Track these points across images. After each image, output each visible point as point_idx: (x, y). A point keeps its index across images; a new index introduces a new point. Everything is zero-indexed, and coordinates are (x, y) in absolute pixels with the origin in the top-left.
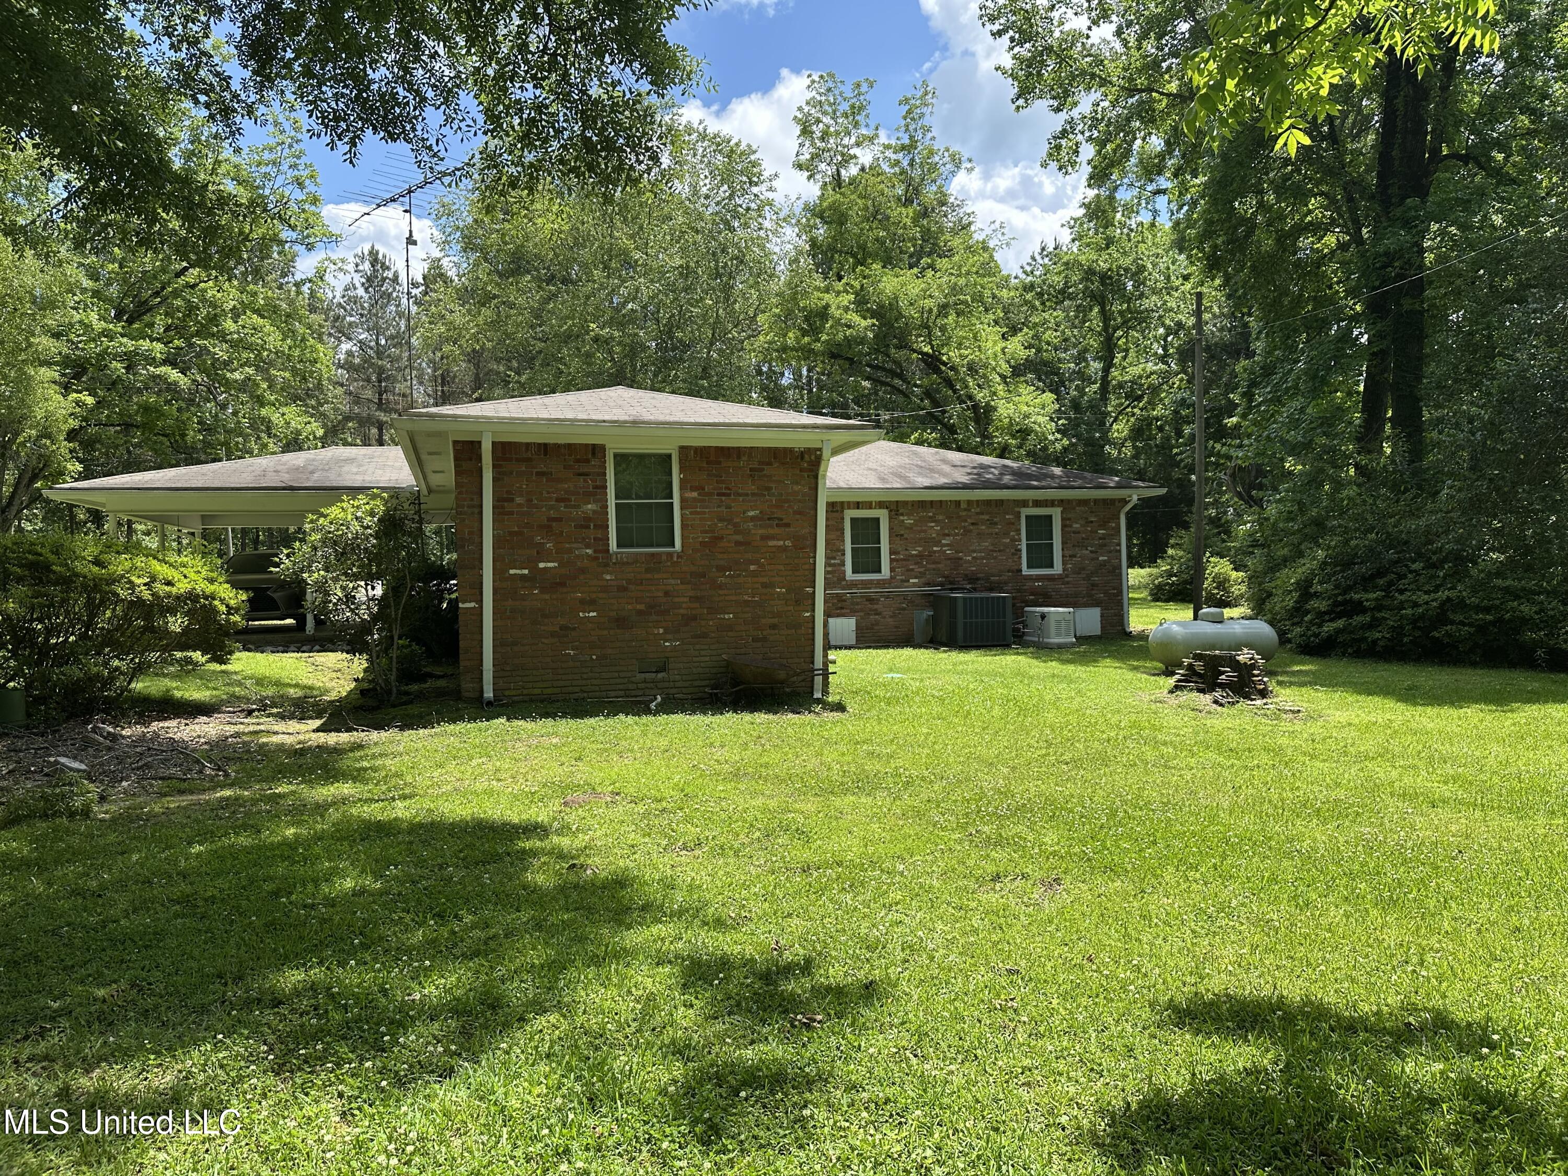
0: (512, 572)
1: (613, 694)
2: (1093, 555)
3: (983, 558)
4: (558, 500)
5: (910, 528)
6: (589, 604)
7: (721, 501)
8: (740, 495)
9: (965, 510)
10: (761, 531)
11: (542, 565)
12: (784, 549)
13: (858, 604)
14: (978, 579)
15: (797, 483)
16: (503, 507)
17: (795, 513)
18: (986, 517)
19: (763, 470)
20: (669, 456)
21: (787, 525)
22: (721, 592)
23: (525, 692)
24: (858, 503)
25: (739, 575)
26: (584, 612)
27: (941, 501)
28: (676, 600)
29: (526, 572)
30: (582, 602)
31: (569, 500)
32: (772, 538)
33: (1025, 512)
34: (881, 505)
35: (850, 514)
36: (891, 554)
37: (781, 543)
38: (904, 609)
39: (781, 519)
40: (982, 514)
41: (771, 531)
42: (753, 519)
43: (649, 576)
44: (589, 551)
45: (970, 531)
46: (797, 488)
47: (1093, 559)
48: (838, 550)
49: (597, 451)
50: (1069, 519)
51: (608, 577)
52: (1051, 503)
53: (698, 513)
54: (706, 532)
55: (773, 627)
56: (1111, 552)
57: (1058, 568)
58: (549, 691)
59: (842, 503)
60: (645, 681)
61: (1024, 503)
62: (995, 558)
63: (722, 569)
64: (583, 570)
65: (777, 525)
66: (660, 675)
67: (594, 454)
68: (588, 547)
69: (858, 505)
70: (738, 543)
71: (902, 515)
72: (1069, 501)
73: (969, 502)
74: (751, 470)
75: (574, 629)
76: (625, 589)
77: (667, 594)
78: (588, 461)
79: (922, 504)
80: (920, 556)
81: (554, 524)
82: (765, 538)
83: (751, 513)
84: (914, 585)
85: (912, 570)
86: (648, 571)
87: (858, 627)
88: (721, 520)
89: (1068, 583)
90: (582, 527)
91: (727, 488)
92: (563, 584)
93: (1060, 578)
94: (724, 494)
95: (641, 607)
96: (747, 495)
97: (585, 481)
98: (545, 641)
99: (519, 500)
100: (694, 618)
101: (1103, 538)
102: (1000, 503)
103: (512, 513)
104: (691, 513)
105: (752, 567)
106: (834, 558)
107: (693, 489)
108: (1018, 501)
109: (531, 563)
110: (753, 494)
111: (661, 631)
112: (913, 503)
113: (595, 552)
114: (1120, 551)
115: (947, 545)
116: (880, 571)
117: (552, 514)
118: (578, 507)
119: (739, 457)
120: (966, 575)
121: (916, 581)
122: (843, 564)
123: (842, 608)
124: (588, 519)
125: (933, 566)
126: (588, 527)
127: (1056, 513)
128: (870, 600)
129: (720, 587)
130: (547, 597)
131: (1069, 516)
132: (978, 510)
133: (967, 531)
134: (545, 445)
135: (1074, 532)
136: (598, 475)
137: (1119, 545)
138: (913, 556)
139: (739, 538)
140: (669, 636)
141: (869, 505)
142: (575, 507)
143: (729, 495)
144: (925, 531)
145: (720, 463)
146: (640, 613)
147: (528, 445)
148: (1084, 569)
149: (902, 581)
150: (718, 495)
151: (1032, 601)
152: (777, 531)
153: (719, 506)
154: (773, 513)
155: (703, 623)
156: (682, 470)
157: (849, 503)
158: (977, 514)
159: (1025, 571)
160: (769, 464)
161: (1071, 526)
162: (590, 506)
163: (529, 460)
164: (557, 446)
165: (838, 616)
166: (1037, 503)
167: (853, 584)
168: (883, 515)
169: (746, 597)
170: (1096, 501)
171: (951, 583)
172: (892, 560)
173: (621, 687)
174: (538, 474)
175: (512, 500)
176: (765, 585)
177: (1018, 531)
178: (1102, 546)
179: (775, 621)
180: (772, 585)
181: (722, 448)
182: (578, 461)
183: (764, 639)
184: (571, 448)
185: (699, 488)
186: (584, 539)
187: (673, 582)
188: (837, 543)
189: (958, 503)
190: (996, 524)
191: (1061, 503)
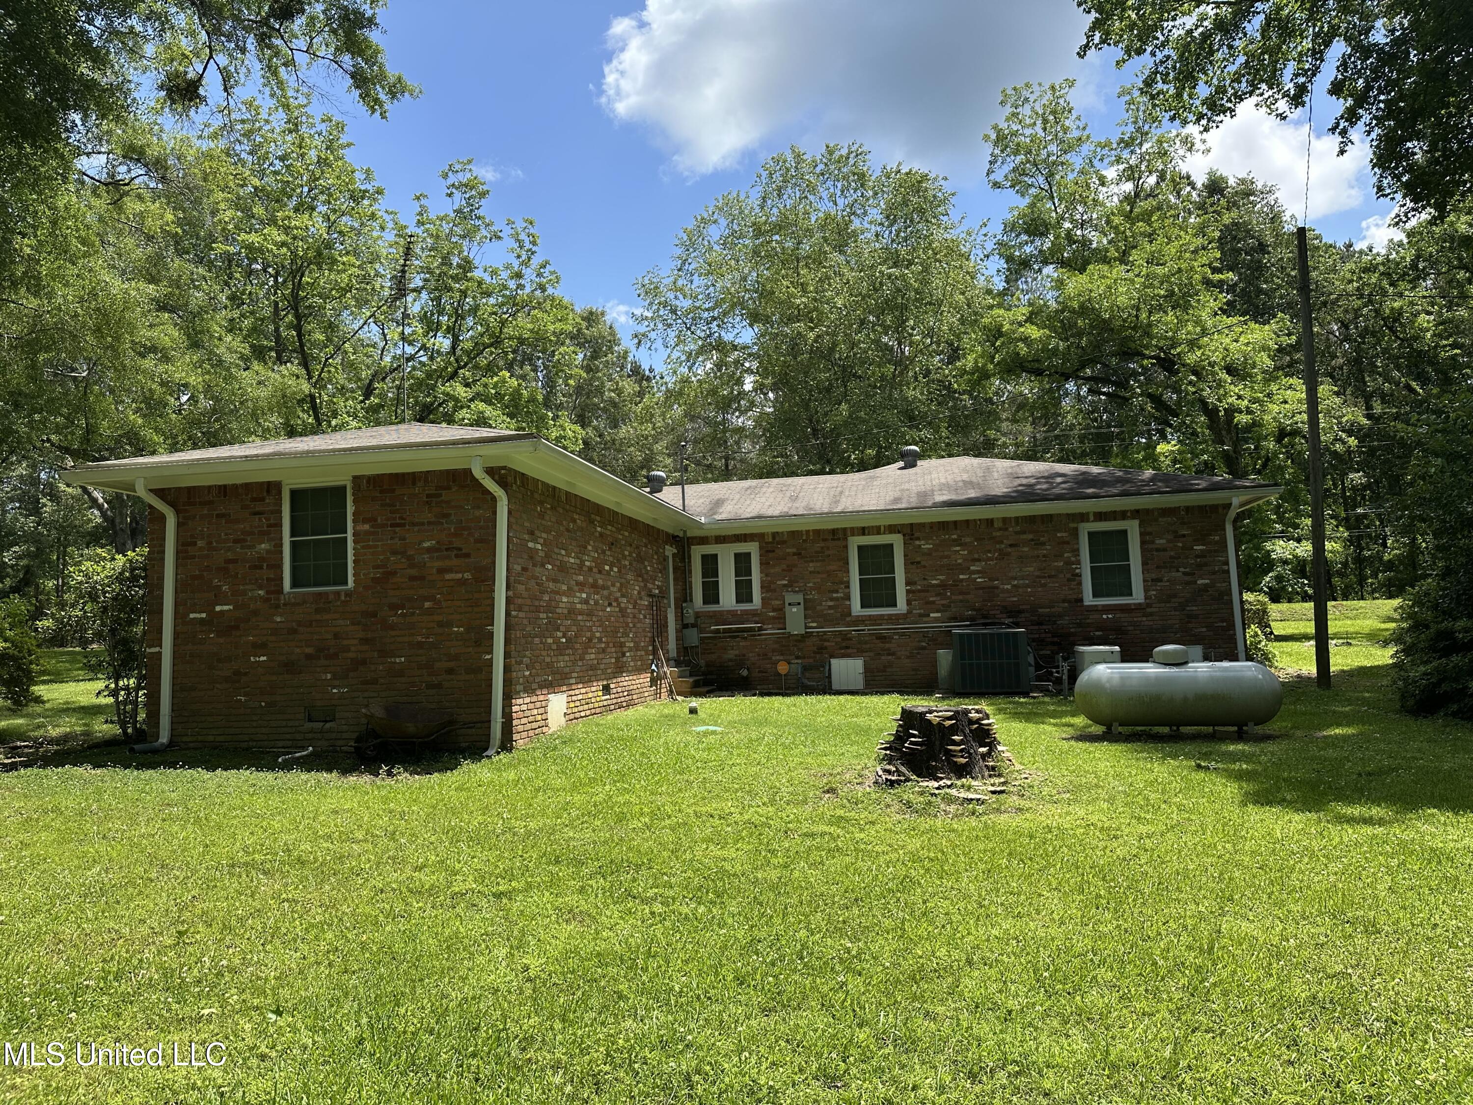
0: (192, 616)
1: (280, 744)
2: (1187, 578)
3: (1028, 586)
4: (236, 541)
5: (929, 553)
6: (260, 647)
7: (395, 533)
8: (414, 524)
9: (1000, 529)
10: (438, 564)
11: (218, 608)
12: (462, 582)
13: (866, 643)
14: (1020, 612)
15: (479, 508)
16: (186, 552)
17: (477, 541)
18: (1030, 536)
19: (441, 495)
20: (345, 487)
21: (467, 555)
22: (393, 633)
23: (200, 738)
24: (863, 529)
25: (413, 614)
26: (255, 656)
27: (967, 521)
28: (345, 642)
29: (204, 615)
30: (255, 645)
31: (245, 540)
32: (450, 570)
33: (1085, 529)
34: (892, 529)
35: (855, 542)
36: (907, 584)
37: (460, 575)
38: (924, 648)
39: (460, 549)
40: (1024, 533)
41: (447, 563)
42: (429, 550)
43: (318, 617)
44: (261, 592)
45: (1009, 554)
46: (478, 513)
47: (1188, 583)
48: (842, 583)
49: (272, 488)
50: (1150, 534)
51: (278, 619)
52: (1122, 515)
53: (369, 547)
54: (378, 567)
55: (450, 671)
56: (1214, 573)
57: (1138, 595)
58: (221, 738)
59: (845, 529)
60: (312, 731)
61: (1083, 517)
62: (1044, 585)
63: (394, 607)
64: (255, 613)
65: (457, 556)
66: (328, 725)
67: (268, 491)
68: (261, 588)
69: (863, 531)
70: (412, 578)
71: (918, 539)
72: (1147, 511)
73: (1005, 520)
74: (428, 496)
75: (246, 674)
76: (294, 631)
77: (336, 636)
78: (263, 499)
79: (943, 526)
80: (943, 585)
81: (231, 566)
82: (441, 571)
83: (427, 544)
84: (936, 620)
85: (933, 602)
86: (317, 611)
87: (867, 669)
88: (394, 553)
89: (1151, 614)
90: (256, 567)
91: (401, 518)
92: (237, 628)
93: (1138, 607)
94: (398, 525)
95: (309, 650)
96: (423, 524)
97: (260, 520)
98: (218, 686)
99: (200, 543)
100: (364, 662)
101: (1202, 555)
102: (1047, 519)
103: (194, 557)
104: (363, 547)
105: (427, 604)
106: (837, 592)
107: (365, 521)
108: (1074, 515)
109: (208, 607)
110: (429, 523)
111: (329, 676)
112: (932, 525)
113: (267, 593)
114: (1228, 572)
115: (978, 572)
116: (895, 605)
117: (230, 555)
118: (254, 547)
119: (414, 483)
120: (1005, 607)
121: (939, 615)
122: (848, 597)
123: (847, 648)
124: (262, 559)
125: (961, 597)
126: (261, 568)
127: (1133, 528)
128: (881, 638)
129: (392, 627)
130: (221, 640)
131: (1149, 529)
132: (1018, 528)
133: (1003, 555)
134: (225, 486)
135: (1158, 550)
136: (272, 512)
137: (1227, 563)
138: (933, 586)
139: (413, 572)
140: (337, 683)
141: (877, 530)
142: (249, 547)
143: (403, 525)
144: (948, 557)
145: (393, 491)
146: (309, 657)
147: (210, 488)
148: (1175, 596)
149: (921, 615)
150: (392, 525)
151: (1099, 637)
152: (455, 562)
153: (392, 538)
154: (450, 542)
155: (373, 667)
156: (354, 501)
157: (852, 529)
158: (1017, 533)
159: (1089, 599)
160: (448, 488)
161: (1153, 542)
162: (263, 546)
163: (211, 502)
164: (235, 487)
165: (843, 656)
166: (1101, 516)
167: (860, 620)
168: (897, 540)
169: (419, 638)
170: (1188, 509)
171: (985, 617)
172: (908, 592)
173: (288, 736)
174: (218, 516)
175: (195, 544)
176: (441, 624)
177: (1076, 552)
178: (1200, 566)
179: (452, 664)
180: (450, 624)
181: (397, 474)
182: (254, 500)
183: (439, 686)
184: (247, 487)
185: (371, 520)
186: (257, 579)
187: (341, 622)
188: (840, 574)
189: (990, 522)
190: (1043, 544)
191: (1136, 513)
